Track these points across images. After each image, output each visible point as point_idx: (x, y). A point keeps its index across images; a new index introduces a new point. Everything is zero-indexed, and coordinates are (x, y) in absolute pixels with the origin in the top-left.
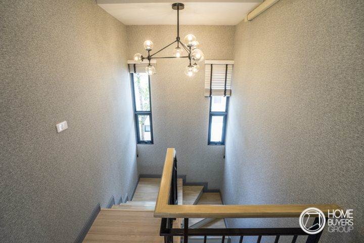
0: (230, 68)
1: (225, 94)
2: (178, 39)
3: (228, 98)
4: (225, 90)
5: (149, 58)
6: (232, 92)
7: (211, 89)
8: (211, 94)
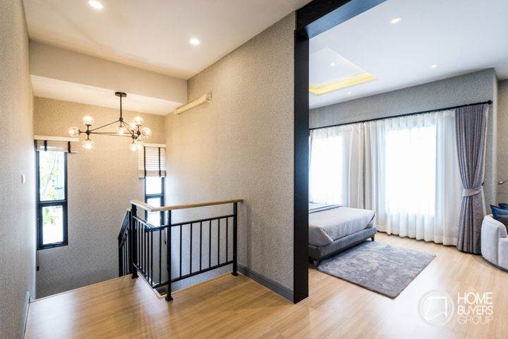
0: (162, 151)
1: (160, 175)
2: (121, 120)
3: (163, 179)
4: (160, 172)
5: (88, 133)
6: (167, 174)
7: (145, 171)
8: (145, 175)
